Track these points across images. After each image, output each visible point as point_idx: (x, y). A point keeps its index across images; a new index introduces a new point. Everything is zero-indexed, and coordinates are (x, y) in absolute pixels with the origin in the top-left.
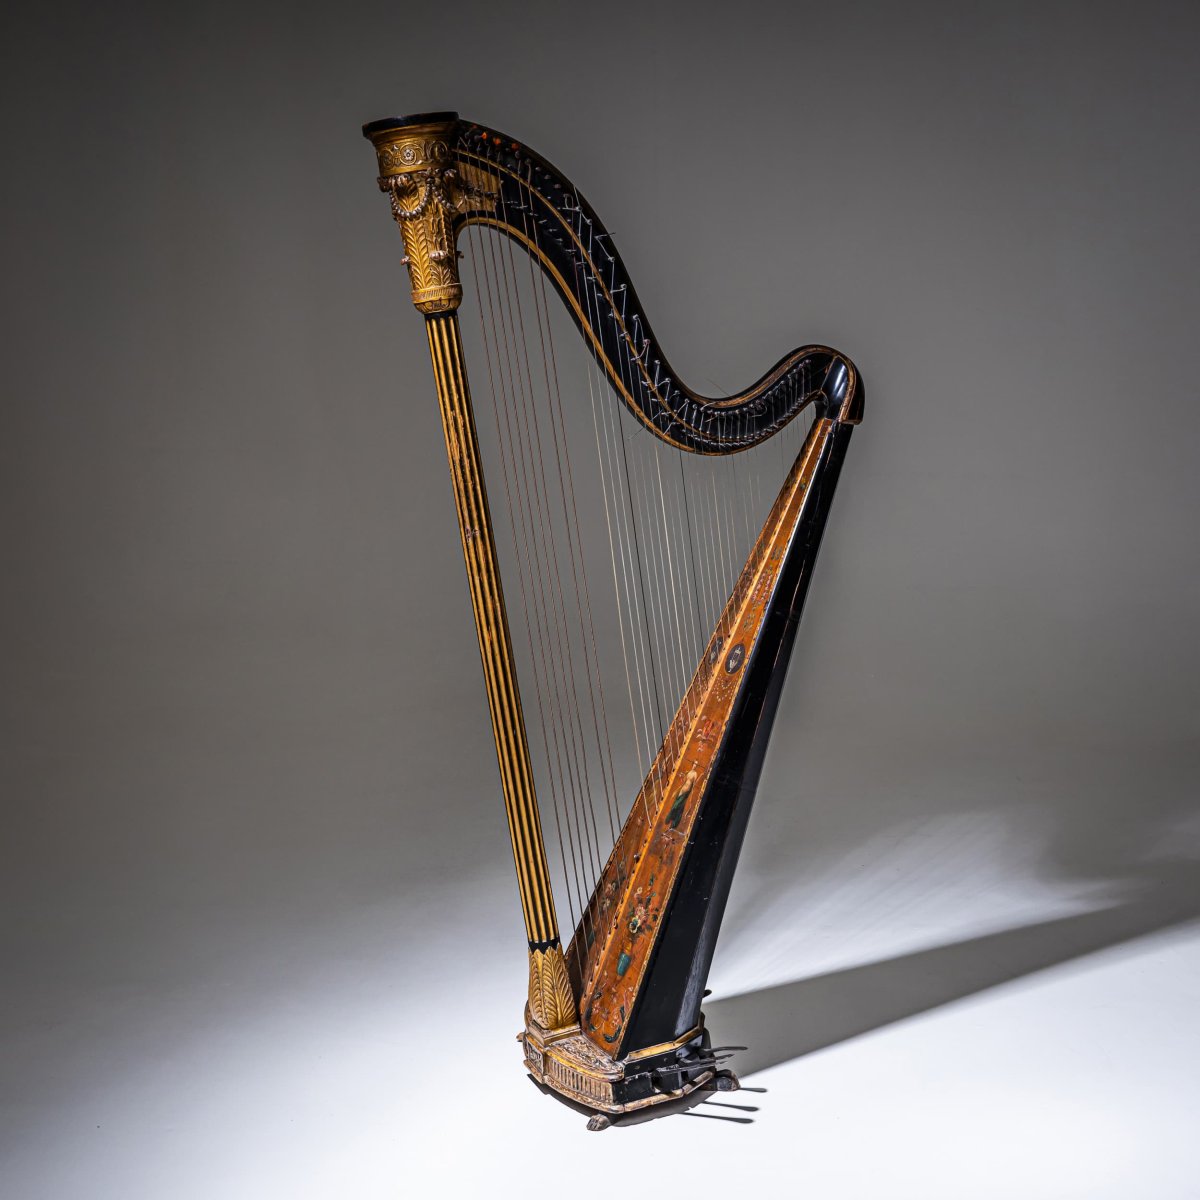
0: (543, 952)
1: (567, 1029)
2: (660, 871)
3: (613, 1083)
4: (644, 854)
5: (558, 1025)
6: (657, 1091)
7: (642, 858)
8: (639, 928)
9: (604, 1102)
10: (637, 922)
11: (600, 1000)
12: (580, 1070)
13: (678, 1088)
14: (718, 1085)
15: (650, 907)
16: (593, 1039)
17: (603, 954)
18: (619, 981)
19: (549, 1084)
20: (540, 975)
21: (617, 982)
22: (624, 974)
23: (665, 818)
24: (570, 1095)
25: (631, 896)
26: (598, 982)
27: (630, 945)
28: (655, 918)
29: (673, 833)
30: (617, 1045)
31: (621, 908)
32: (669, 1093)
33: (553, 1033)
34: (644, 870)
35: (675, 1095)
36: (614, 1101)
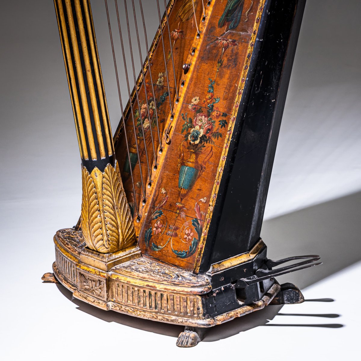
0: (102, 170)
1: (128, 251)
2: (221, 76)
3: (202, 295)
4: (194, 63)
5: (119, 248)
6: (241, 303)
7: (192, 68)
8: (203, 138)
9: (192, 317)
10: (198, 133)
11: (159, 219)
12: (159, 287)
13: (258, 300)
14: (285, 299)
15: (214, 114)
16: (160, 259)
17: (156, 173)
18: (185, 195)
19: (117, 310)
20: (100, 195)
21: (182, 197)
22: (190, 187)
23: (216, 22)
24: (147, 316)
25: (184, 108)
26: (154, 202)
27: (194, 156)
28: (225, 124)
29: (232, 35)
30: (198, 257)
31: (172, 123)
32: (252, 305)
33: (114, 256)
34: (196, 80)
35: (258, 306)
36: (204, 315)
